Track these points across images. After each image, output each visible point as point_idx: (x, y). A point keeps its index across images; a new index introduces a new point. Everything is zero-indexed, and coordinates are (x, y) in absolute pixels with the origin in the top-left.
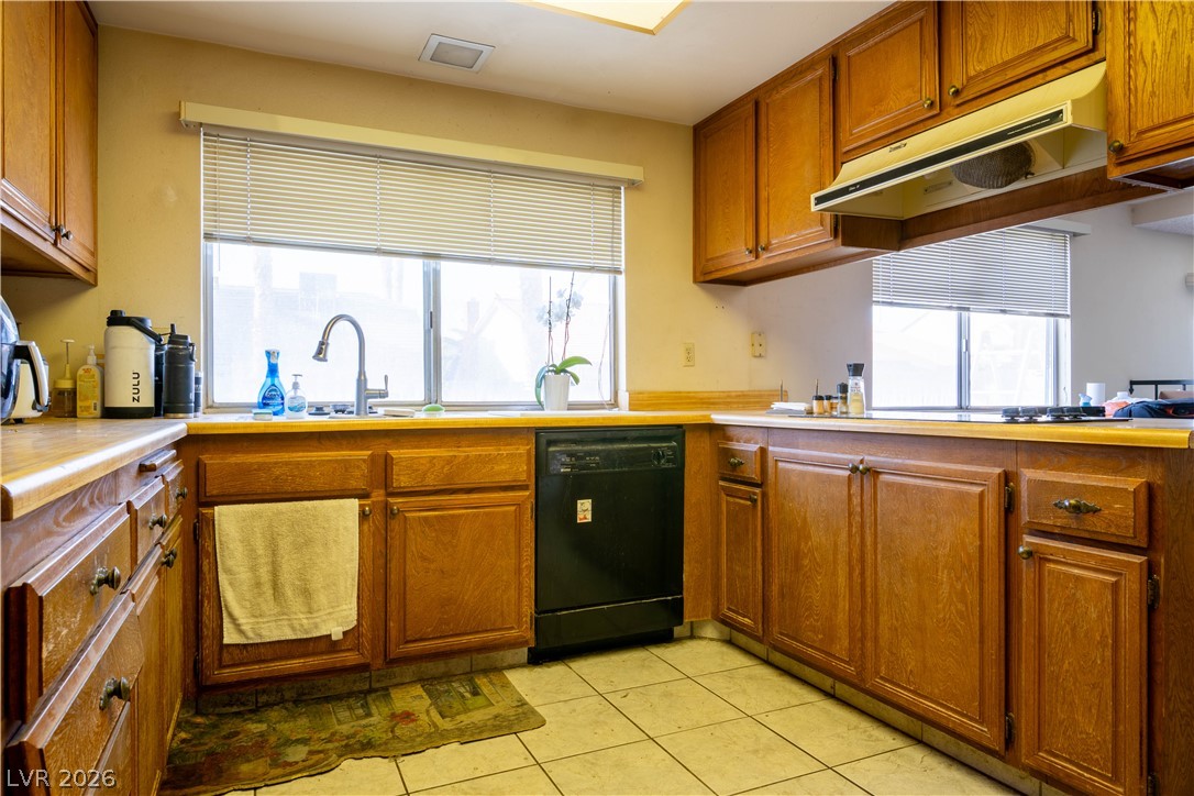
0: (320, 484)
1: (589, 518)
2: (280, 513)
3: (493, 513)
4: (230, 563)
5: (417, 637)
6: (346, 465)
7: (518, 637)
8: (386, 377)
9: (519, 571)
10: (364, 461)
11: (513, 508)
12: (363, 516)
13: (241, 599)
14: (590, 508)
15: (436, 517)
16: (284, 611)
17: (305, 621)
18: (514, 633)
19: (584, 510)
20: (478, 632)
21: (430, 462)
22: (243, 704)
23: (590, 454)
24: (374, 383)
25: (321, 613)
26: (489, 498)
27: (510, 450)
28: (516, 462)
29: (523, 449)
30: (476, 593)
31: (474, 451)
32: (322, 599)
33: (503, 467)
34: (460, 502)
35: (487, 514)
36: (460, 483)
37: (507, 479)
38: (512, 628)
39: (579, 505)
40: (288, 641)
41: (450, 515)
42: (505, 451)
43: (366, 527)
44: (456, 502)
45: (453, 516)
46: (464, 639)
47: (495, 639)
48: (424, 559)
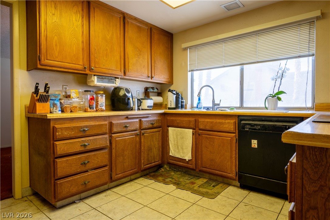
0: (185, 125)
1: (256, 146)
2: (178, 130)
3: (224, 139)
4: (171, 139)
5: (205, 167)
6: (190, 121)
7: (231, 177)
8: (220, 100)
9: (231, 157)
10: (193, 121)
11: (230, 138)
12: (193, 134)
13: (172, 147)
14: (257, 143)
15: (209, 137)
16: (179, 152)
17: (182, 155)
18: (230, 175)
19: (254, 143)
20: (220, 171)
21: (207, 122)
22: (176, 169)
23: (256, 125)
24: (216, 102)
25: (185, 154)
26: (223, 134)
27: (229, 121)
28: (230, 125)
29: (232, 121)
30: (220, 160)
31: (218, 121)
32: (185, 151)
33: (226, 126)
34: (215, 134)
35: (223, 139)
36: (215, 129)
37: (227, 130)
38: (230, 174)
39: (252, 142)
40: (179, 158)
41: (213, 137)
42: (227, 121)
43: (194, 137)
44: (214, 134)
45: (213, 138)
46: (217, 172)
47: (225, 175)
48: (206, 147)
